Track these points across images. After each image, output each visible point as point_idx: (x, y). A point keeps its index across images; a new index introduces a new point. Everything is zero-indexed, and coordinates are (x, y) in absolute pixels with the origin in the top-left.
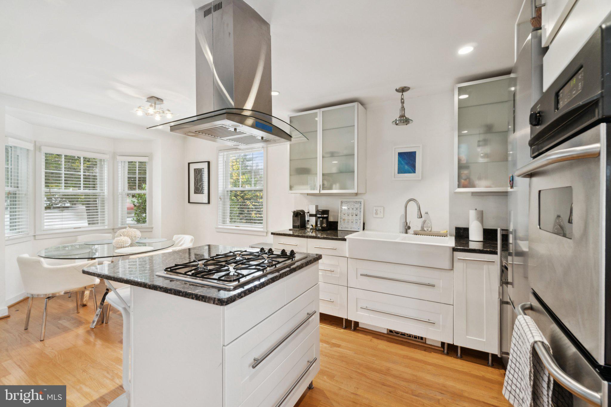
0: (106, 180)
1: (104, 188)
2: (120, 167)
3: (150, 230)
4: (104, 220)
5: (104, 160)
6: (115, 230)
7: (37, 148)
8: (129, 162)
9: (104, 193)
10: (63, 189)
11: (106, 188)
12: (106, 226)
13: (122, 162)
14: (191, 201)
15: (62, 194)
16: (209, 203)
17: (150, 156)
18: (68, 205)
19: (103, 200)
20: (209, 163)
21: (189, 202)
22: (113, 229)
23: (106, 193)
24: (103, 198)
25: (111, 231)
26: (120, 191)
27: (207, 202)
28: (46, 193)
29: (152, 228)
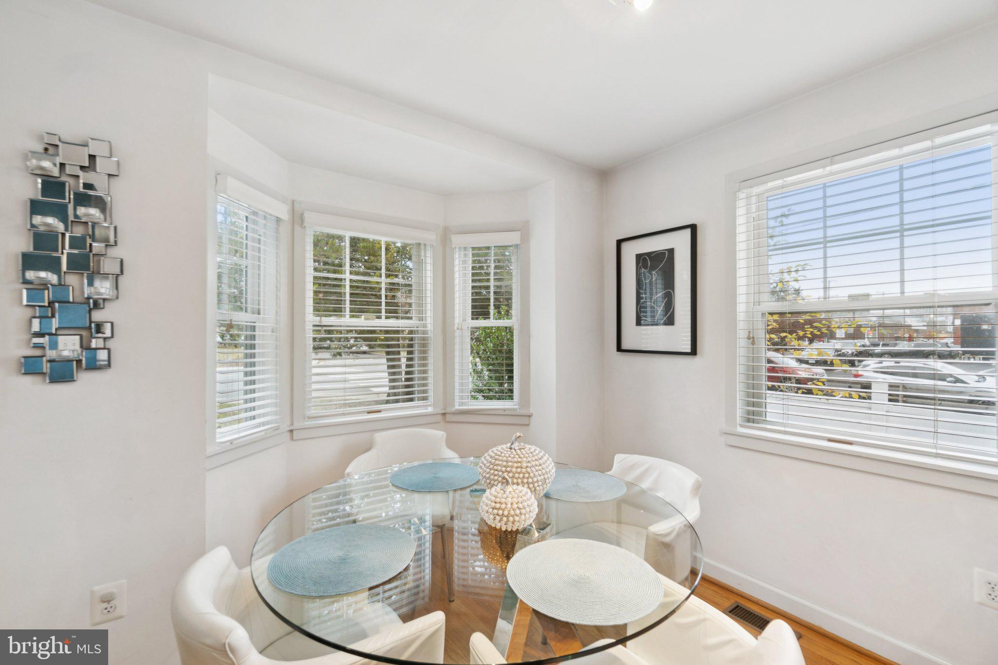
0: (429, 294)
1: (426, 314)
2: (457, 262)
3: (524, 421)
4: (425, 392)
5: (425, 245)
6: (447, 415)
7: (297, 218)
8: (473, 249)
9: (425, 326)
10: (348, 316)
11: (429, 314)
12: (430, 405)
13: (460, 248)
14: (624, 346)
15: (345, 328)
16: (694, 352)
17: (524, 229)
18: (365, 348)
19: (424, 344)
20: (693, 228)
21: (619, 349)
22: (444, 414)
23: (430, 327)
24: (424, 339)
25: (440, 418)
26: (457, 321)
27: (689, 350)
28: (314, 326)
29: (529, 416)
